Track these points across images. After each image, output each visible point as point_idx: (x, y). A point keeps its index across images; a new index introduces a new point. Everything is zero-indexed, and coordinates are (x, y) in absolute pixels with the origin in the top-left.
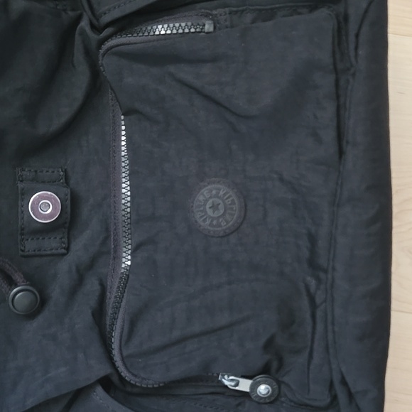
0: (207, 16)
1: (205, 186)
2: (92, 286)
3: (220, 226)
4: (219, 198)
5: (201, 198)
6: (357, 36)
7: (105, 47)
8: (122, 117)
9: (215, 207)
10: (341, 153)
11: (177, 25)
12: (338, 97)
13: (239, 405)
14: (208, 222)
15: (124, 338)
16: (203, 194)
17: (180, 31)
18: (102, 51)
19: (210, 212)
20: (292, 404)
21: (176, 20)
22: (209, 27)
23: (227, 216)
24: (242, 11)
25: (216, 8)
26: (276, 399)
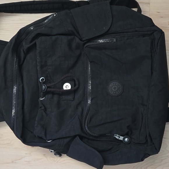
0: (114, 38)
1: (112, 82)
2: (80, 109)
3: (116, 94)
4: (116, 86)
5: (111, 86)
6: (157, 43)
7: (86, 45)
8: (89, 63)
9: (115, 88)
10: (152, 73)
11: (106, 40)
12: (152, 59)
13: (119, 144)
14: (113, 92)
15: (88, 122)
16: (111, 84)
17: (107, 41)
18: (85, 46)
19: (113, 90)
20: (135, 144)
21: (105, 39)
22: (115, 40)
23: (118, 91)
24: (124, 37)
25: (117, 36)
26: (130, 143)
